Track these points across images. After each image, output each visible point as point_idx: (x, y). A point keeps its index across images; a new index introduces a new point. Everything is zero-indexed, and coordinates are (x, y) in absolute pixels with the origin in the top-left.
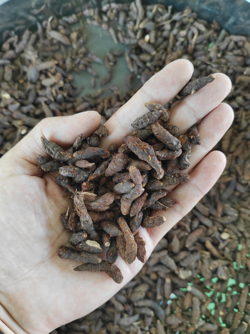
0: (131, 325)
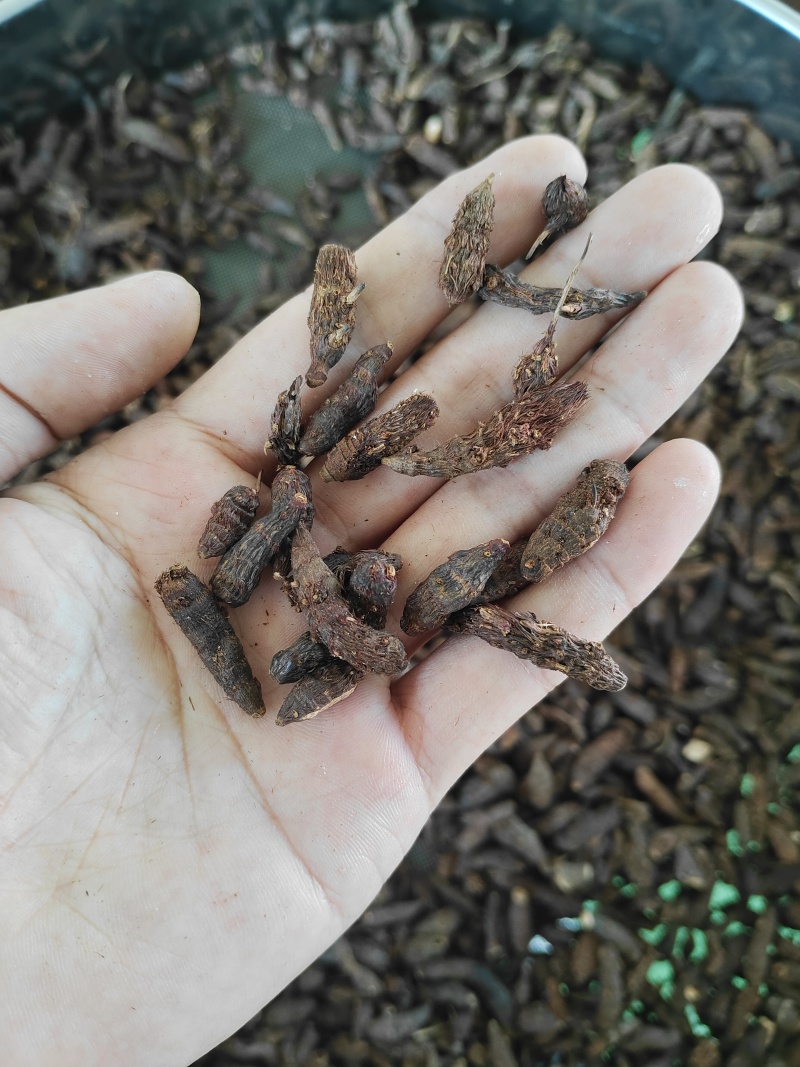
0: (408, 1039)
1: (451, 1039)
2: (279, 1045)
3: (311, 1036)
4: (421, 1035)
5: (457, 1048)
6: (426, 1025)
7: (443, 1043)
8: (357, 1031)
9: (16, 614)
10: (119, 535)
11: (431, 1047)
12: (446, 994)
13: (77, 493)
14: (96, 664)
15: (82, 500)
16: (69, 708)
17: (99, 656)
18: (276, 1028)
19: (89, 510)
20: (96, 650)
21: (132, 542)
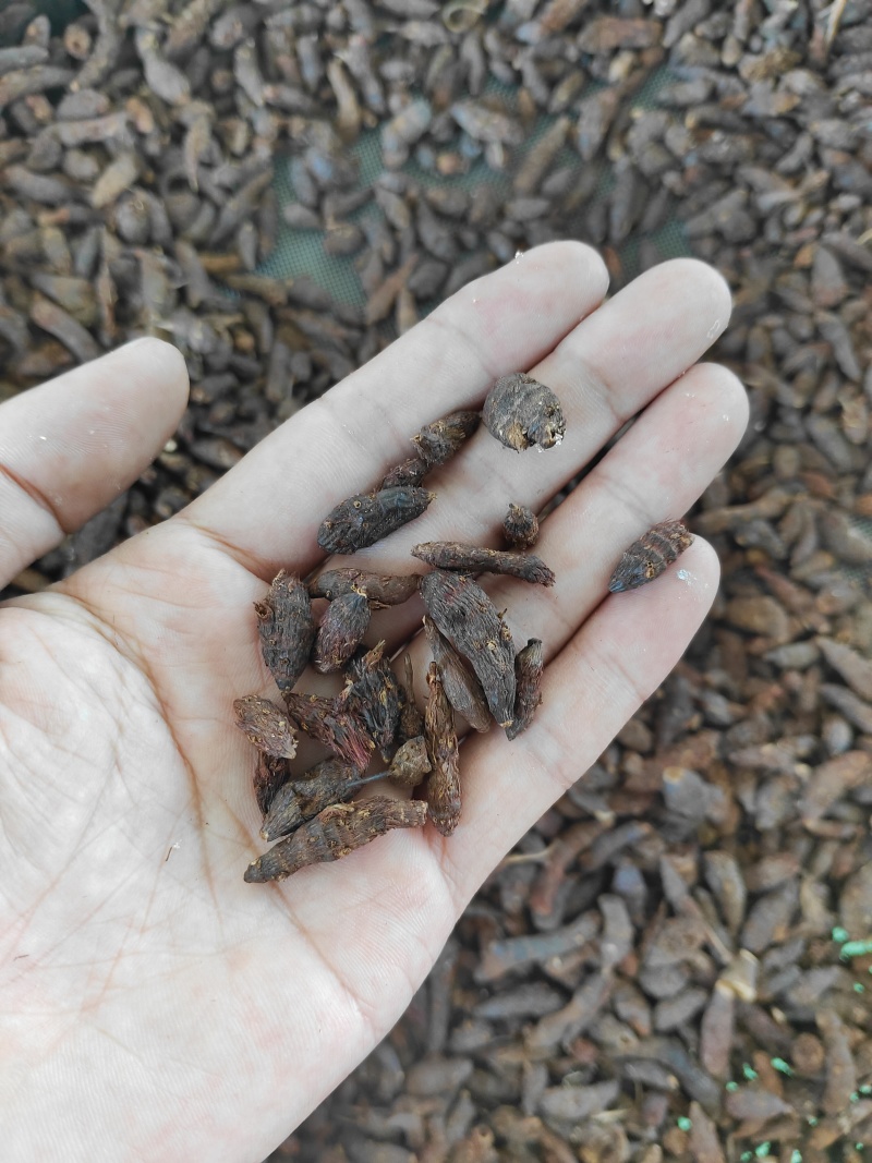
1: (643, 1124)
2: (427, 1118)
3: (466, 1110)
4: (607, 1116)
5: (651, 1133)
6: (611, 1107)
7: (634, 1128)
8: (529, 1105)
9: (36, 726)
10: (134, 645)
11: (620, 1130)
12: (636, 1073)
13: (89, 604)
14: (117, 778)
15: (96, 611)
16: (90, 824)
17: (120, 769)
18: (422, 1097)
19: (103, 620)
20: (117, 763)
21: (147, 653)
